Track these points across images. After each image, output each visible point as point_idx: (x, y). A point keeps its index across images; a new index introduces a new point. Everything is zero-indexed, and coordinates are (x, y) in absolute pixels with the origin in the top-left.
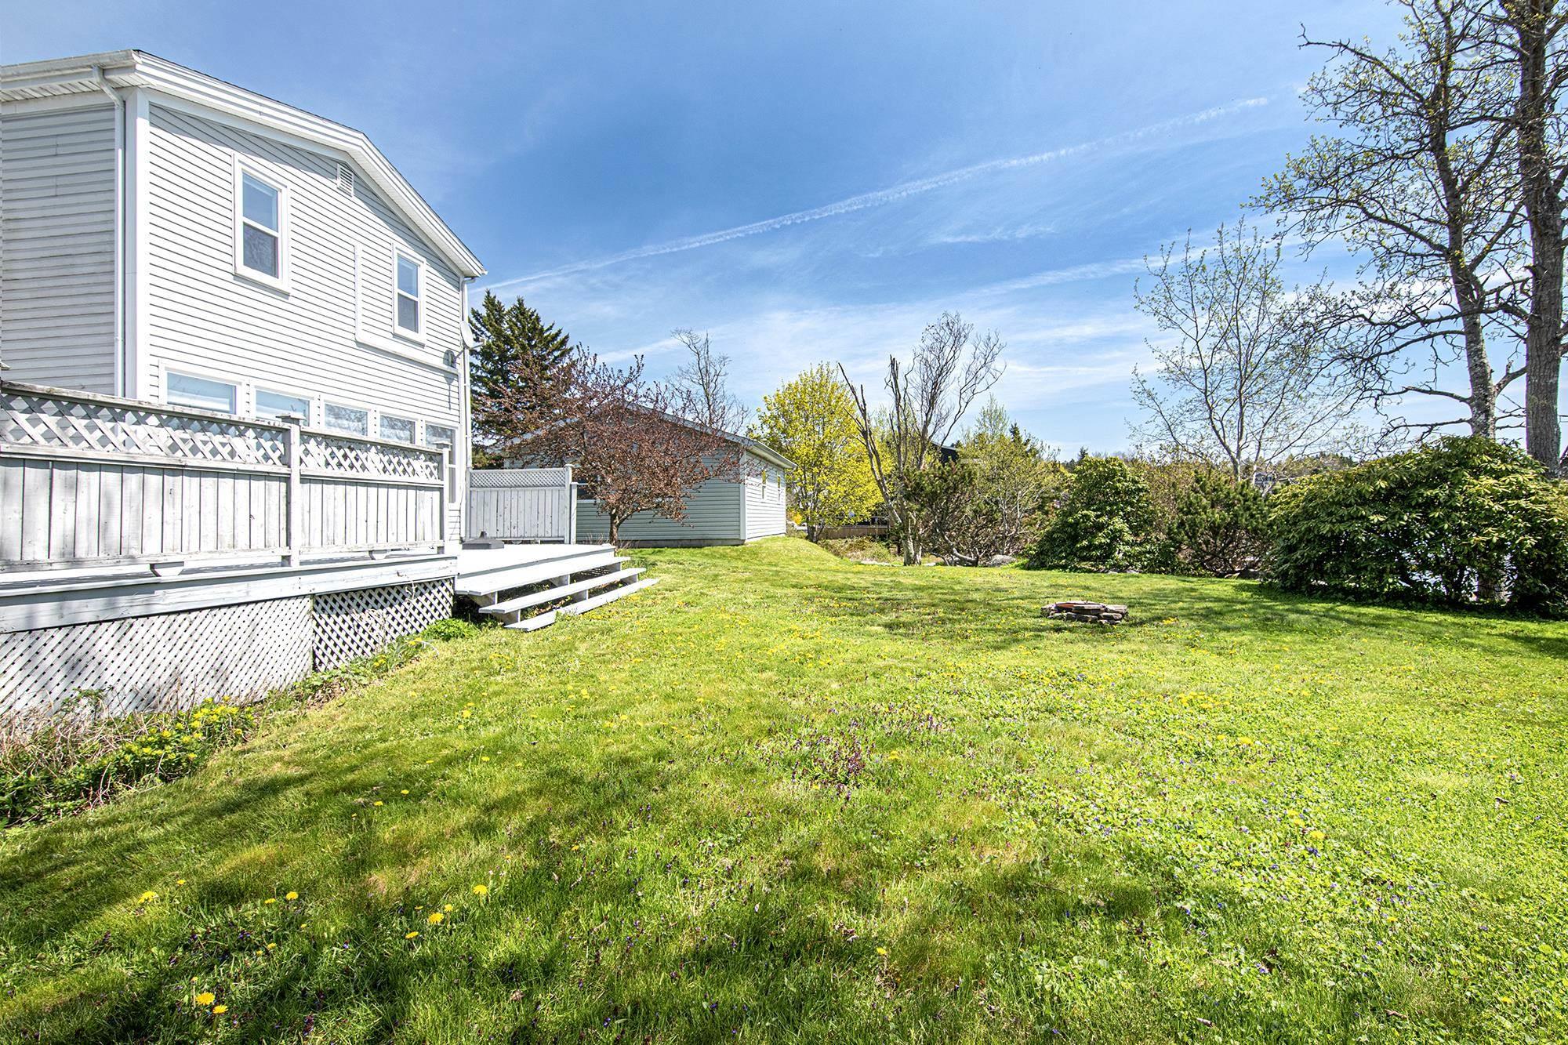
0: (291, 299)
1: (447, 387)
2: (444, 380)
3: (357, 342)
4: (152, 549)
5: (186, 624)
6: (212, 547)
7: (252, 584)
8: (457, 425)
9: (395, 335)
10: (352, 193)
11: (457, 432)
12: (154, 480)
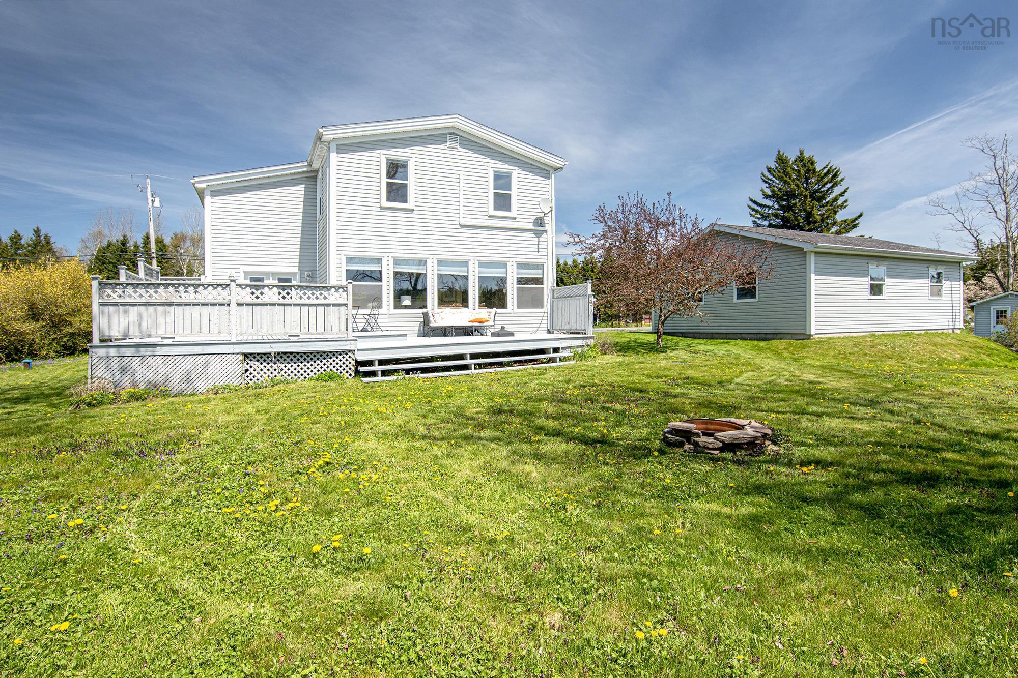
0: (415, 212)
1: (537, 239)
2: (533, 235)
3: (460, 225)
4: (161, 332)
5: (173, 360)
6: (189, 332)
7: (204, 347)
8: (546, 261)
9: (490, 216)
10: (458, 147)
11: (545, 265)
12: (160, 308)
